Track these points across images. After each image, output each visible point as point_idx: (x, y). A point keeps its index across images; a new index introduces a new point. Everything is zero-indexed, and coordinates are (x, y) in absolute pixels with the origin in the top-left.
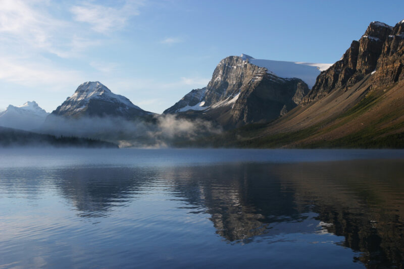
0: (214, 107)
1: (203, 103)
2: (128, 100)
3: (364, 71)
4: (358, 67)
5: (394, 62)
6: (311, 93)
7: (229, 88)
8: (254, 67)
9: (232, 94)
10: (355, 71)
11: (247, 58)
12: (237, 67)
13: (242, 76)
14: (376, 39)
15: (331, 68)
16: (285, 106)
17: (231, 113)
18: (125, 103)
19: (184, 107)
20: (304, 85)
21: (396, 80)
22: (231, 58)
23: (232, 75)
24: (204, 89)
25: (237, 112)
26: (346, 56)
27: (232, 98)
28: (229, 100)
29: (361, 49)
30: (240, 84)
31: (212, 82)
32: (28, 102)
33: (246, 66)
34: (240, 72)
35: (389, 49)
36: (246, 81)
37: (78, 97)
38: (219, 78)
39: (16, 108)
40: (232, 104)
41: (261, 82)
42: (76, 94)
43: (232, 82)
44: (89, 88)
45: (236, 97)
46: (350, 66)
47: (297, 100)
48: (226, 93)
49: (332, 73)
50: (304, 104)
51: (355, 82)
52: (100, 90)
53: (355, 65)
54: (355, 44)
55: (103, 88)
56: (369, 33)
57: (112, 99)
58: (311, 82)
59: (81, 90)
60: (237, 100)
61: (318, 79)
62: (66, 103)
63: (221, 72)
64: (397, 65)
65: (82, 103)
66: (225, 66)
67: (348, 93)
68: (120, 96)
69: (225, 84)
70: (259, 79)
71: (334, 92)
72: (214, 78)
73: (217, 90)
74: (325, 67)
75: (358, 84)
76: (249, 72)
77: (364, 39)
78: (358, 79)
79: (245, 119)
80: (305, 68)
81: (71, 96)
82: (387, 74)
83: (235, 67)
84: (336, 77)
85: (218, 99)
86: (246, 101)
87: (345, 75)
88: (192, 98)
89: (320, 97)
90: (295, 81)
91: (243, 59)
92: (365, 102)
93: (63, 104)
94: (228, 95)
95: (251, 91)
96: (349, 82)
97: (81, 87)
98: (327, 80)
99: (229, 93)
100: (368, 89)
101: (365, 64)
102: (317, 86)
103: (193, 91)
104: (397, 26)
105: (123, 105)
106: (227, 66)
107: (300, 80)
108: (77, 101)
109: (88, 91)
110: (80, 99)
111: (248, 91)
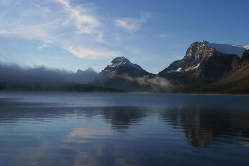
0: (186, 70)
1: (180, 69)
2: (139, 67)
6: (240, 61)
7: (195, 60)
8: (208, 48)
11: (206, 43)
12: (200, 48)
13: (202, 53)
16: (226, 70)
17: (195, 74)
18: (138, 68)
19: (170, 70)
20: (237, 58)
22: (197, 43)
23: (197, 52)
24: (181, 60)
25: (198, 73)
27: (196, 65)
28: (195, 66)
30: (201, 58)
31: (186, 56)
32: (88, 68)
33: (204, 47)
34: (201, 51)
36: (204, 56)
37: (113, 65)
38: (190, 54)
40: (196, 69)
41: (212, 56)
42: (112, 64)
43: (197, 56)
44: (118, 60)
45: (199, 65)
47: (233, 66)
48: (193, 62)
52: (124, 62)
55: (126, 60)
57: (131, 66)
58: (240, 56)
59: (114, 61)
60: (199, 67)
61: (243, 54)
62: (106, 69)
63: (191, 51)
65: (114, 69)
68: (135, 65)
69: (193, 57)
70: (211, 54)
72: (187, 54)
73: (188, 61)
76: (206, 51)
79: (203, 78)
80: (237, 48)
81: (109, 65)
83: (199, 48)
85: (189, 66)
86: (203, 67)
88: (175, 65)
89: (244, 65)
90: (233, 56)
91: (203, 43)
93: (105, 69)
94: (194, 64)
97: (114, 59)
99: (195, 63)
102: (243, 58)
103: (175, 62)
105: (136, 70)
106: (194, 47)
107: (235, 55)
108: (112, 68)
109: (118, 62)
110: (113, 66)
111: (205, 61)
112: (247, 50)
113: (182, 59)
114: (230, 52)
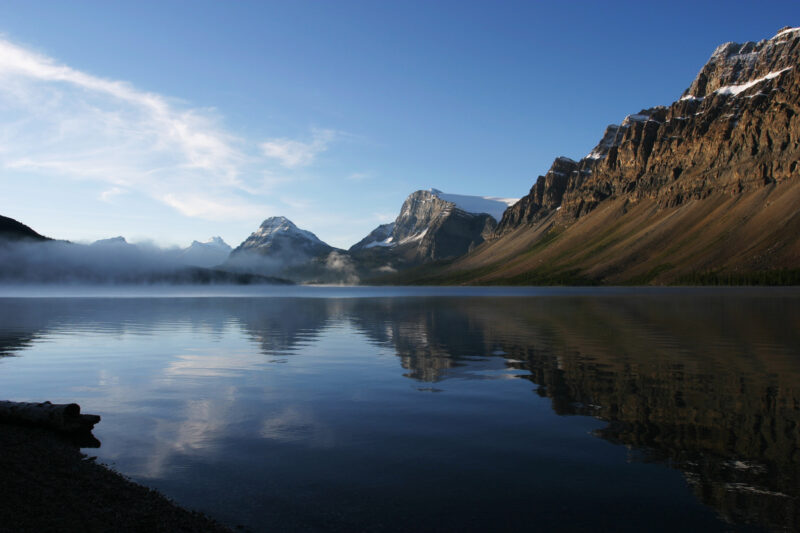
0: (402, 242)
1: (390, 239)
2: (314, 235)
3: (549, 207)
4: (544, 202)
5: (575, 198)
6: (498, 227)
7: (418, 223)
8: (442, 202)
9: (419, 229)
10: (540, 206)
11: (436, 192)
12: (426, 201)
13: (430, 211)
14: (562, 175)
15: (518, 203)
16: (473, 243)
17: (419, 249)
18: (312, 239)
19: (371, 242)
20: (493, 221)
21: (577, 216)
22: (420, 192)
23: (421, 209)
24: (392, 224)
25: (424, 248)
26: (532, 191)
27: (419, 233)
28: (417, 235)
29: (547, 184)
30: (428, 219)
31: (400, 217)
32: (214, 238)
33: (434, 200)
34: (428, 207)
35: (573, 184)
36: (434, 216)
37: (263, 232)
38: (407, 213)
39: (200, 244)
40: (419, 240)
41: (449, 217)
42: (261, 230)
43: (421, 217)
44: (274, 223)
45: (424, 233)
46: (536, 201)
47: (486, 236)
48: (414, 228)
49: (518, 208)
50: (491, 240)
51: (540, 218)
52: (285, 225)
53: (541, 200)
54: (541, 180)
55: (289, 223)
56: (554, 168)
57: (297, 235)
58: (499, 217)
59: (266, 225)
60: (425, 237)
61: (504, 214)
62: (251, 239)
63: (409, 207)
64: (579, 201)
65: (266, 239)
66: (413, 200)
67: (534, 228)
68: (306, 231)
69: (413, 219)
70: (447, 214)
71: (520, 228)
72: (402, 212)
73: (405, 225)
74: (512, 201)
75: (543, 220)
76: (437, 207)
77: (549, 174)
78: (544, 215)
79: (432, 256)
80: (493, 203)
81: (256, 232)
82: (569, 210)
83: (424, 202)
84: (522, 213)
85: (406, 235)
86: (433, 237)
87: (531, 211)
88: (380, 233)
89: (506, 233)
90: (484, 217)
91: (432, 193)
92: (546, 238)
93: (247, 240)
94: (415, 230)
95: (439, 227)
96: (534, 218)
97: (266, 222)
98: (513, 216)
99: (417, 228)
100: (551, 225)
101: (551, 200)
102: (504, 222)
103: (381, 226)
104: (582, 161)
105: (308, 241)
106: (416, 200)
107: (488, 216)
108: (261, 237)
109: (272, 226)
110: (264, 235)
111: (435, 226)
112: (509, 208)
113: (394, 220)
114: (479, 211)
